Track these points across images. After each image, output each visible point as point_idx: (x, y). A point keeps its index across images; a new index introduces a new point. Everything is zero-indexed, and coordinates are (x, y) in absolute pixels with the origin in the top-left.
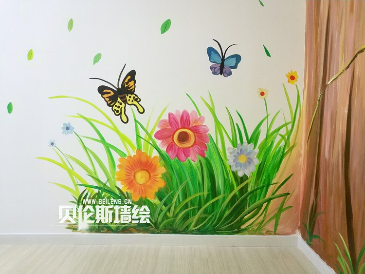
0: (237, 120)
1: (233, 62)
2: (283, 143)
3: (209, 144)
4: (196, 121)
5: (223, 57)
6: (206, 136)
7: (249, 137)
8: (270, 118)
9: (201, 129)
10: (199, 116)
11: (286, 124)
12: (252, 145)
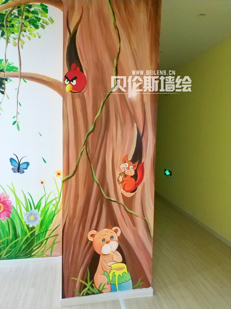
0: (28, 197)
1: (25, 166)
2: (54, 208)
3: (12, 211)
4: (4, 198)
5: (19, 163)
6: (11, 206)
7: (35, 206)
8: (47, 196)
9: (7, 203)
10: (6, 195)
11: (56, 198)
12: (37, 210)
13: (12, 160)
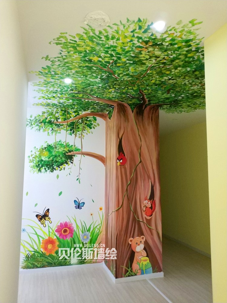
0: (83, 224)
1: (82, 205)
2: (98, 231)
3: (74, 233)
4: (70, 225)
5: (79, 203)
6: (73, 230)
7: (88, 230)
8: (94, 223)
9: (72, 228)
10: (71, 223)
11: (99, 225)
12: (88, 232)
13: (75, 201)
